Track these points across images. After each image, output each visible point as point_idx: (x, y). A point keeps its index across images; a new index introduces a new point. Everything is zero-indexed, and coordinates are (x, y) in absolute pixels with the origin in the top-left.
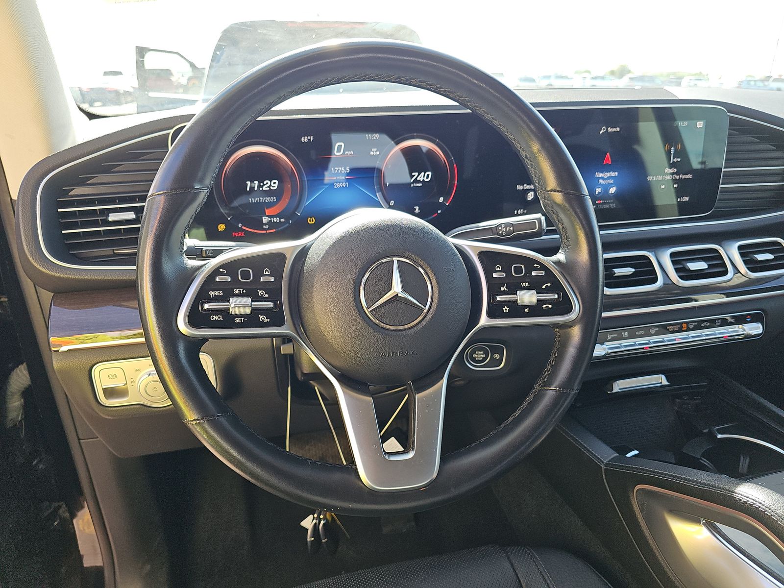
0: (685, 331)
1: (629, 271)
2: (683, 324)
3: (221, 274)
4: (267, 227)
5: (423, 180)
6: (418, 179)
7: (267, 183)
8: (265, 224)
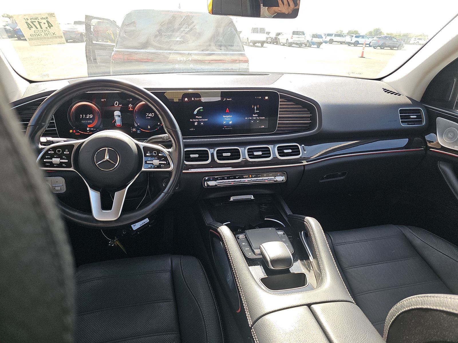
0: (251, 178)
1: (229, 154)
2: (250, 175)
3: (51, 151)
4: (89, 131)
5: (151, 116)
6: (149, 115)
7: (88, 116)
8: (88, 131)
